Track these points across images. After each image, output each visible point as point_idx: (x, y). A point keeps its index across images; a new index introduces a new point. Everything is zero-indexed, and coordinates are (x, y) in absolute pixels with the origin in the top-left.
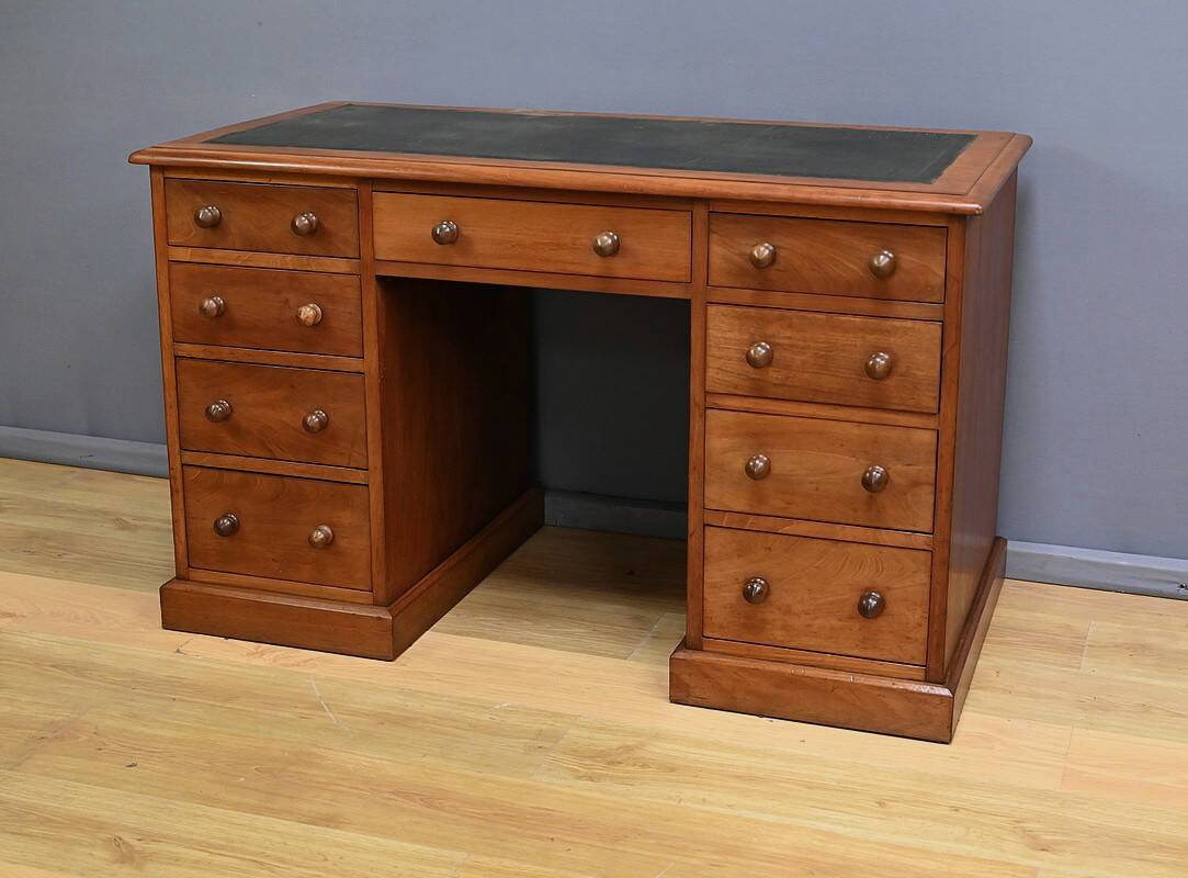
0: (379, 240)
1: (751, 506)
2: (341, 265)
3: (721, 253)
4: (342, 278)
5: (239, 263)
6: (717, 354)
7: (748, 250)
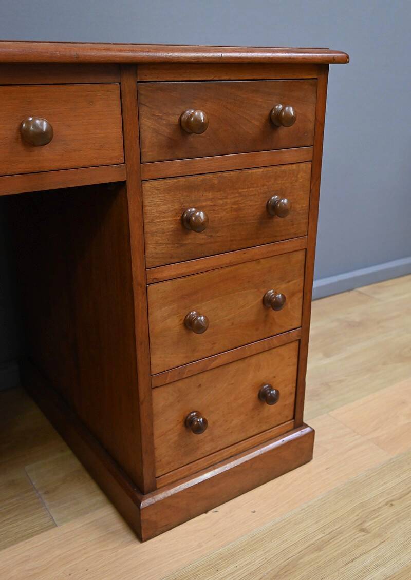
1: (186, 357)
3: (152, 127)
6: (154, 229)
7: (175, 119)
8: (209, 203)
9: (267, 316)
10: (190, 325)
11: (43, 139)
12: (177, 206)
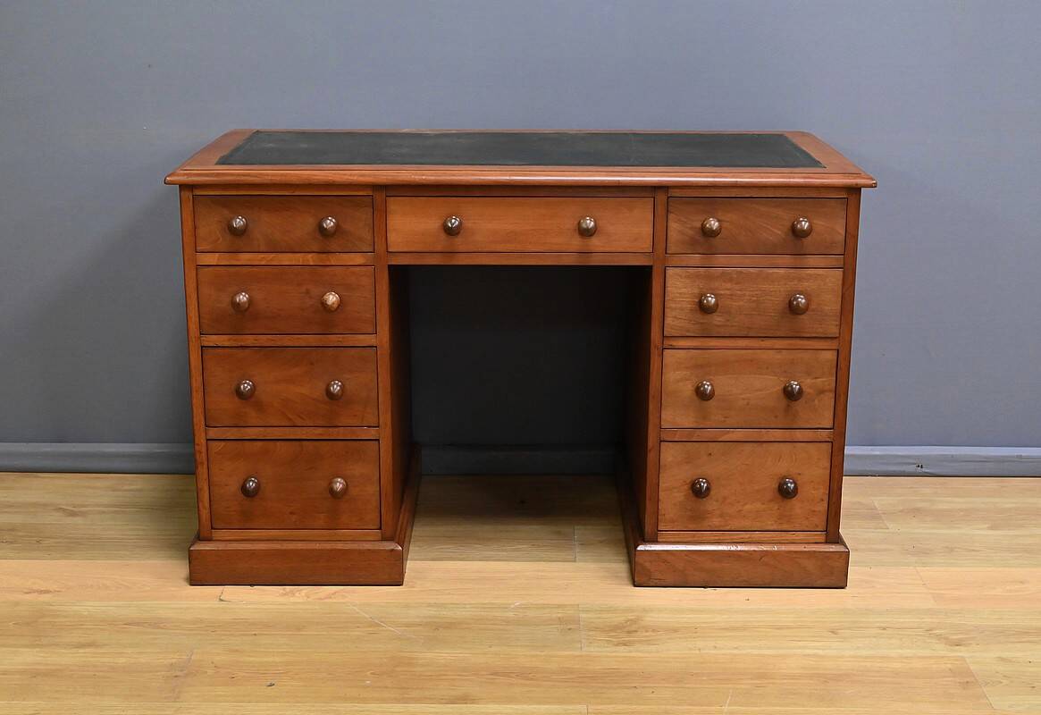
0: (392, 237)
1: (697, 422)
2: (359, 259)
3: (677, 228)
4: (358, 269)
5: (263, 263)
6: (674, 305)
7: (698, 225)
8: (728, 292)
9: (788, 406)
10: (701, 395)
11: (586, 233)
12: (696, 291)
